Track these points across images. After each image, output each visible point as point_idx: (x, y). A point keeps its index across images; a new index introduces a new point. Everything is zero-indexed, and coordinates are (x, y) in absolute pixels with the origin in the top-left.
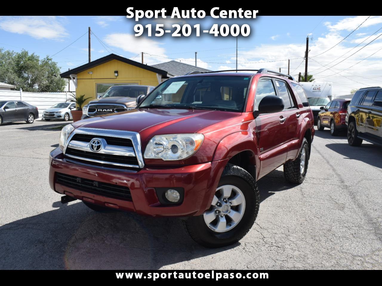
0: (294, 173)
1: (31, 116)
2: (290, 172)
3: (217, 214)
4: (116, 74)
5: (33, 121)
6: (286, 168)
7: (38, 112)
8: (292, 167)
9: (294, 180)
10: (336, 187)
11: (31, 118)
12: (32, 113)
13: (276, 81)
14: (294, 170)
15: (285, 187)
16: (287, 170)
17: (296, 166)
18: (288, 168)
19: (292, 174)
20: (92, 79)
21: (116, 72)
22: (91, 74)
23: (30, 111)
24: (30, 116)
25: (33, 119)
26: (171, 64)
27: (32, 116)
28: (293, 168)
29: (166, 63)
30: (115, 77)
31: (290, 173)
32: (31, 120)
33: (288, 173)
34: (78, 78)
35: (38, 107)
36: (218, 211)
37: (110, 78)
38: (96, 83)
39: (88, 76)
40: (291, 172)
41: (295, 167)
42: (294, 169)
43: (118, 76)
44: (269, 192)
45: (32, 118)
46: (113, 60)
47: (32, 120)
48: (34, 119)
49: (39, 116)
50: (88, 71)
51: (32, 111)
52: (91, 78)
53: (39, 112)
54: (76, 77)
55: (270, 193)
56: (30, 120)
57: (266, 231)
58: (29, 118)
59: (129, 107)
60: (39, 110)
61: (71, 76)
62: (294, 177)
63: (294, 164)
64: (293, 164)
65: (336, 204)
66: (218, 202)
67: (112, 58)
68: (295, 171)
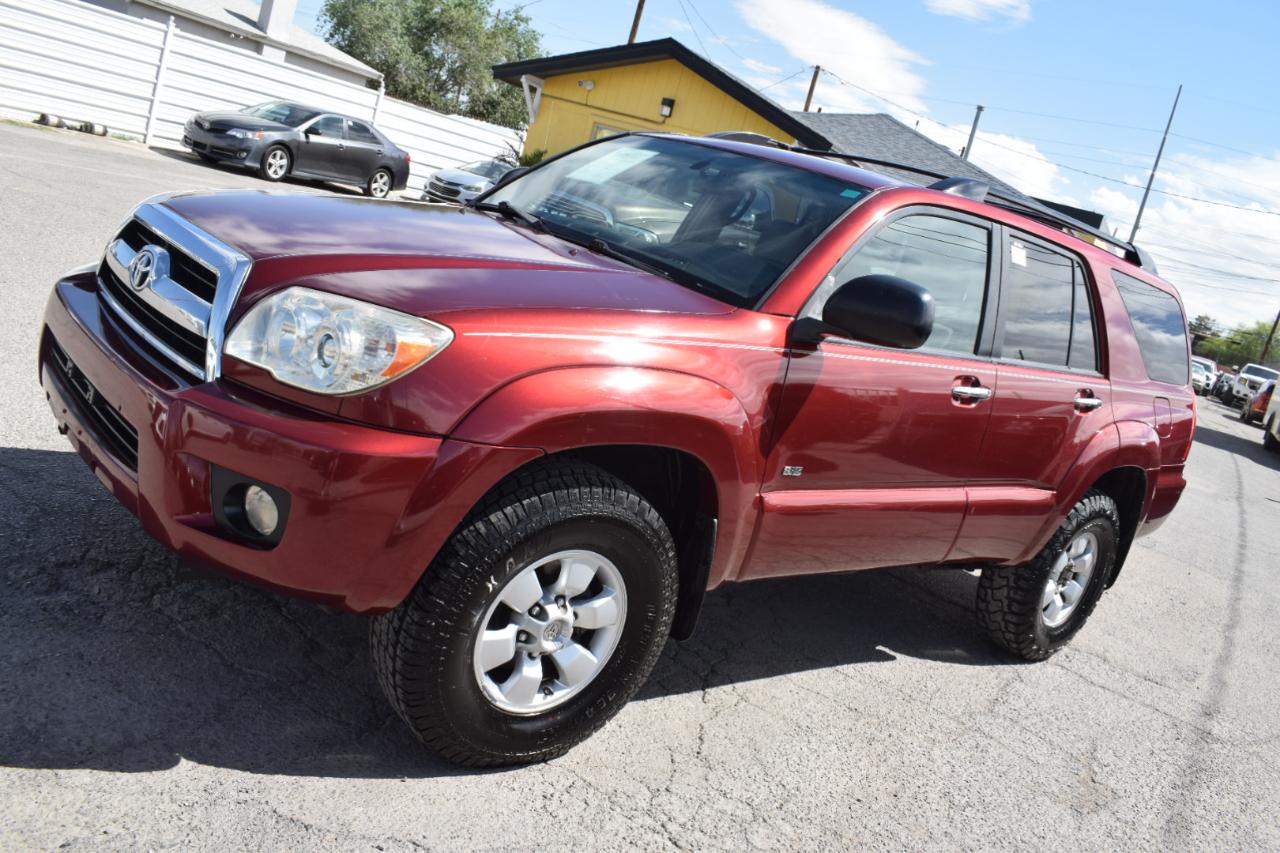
0: (1009, 617)
1: (382, 177)
2: (993, 607)
3: (520, 644)
4: (666, 110)
5: (383, 193)
6: (985, 588)
7: (407, 168)
8: (1005, 591)
9: (1005, 643)
10: (1160, 722)
11: (381, 182)
12: (387, 169)
13: (1018, 244)
14: (1009, 606)
15: (958, 651)
16: (986, 595)
17: (1020, 592)
18: (992, 589)
19: (999, 617)
20: (586, 105)
21: (669, 103)
22: (589, 91)
23: (384, 162)
24: (378, 176)
25: (386, 188)
26: (873, 123)
27: (386, 178)
28: (1008, 597)
29: (859, 115)
30: (661, 119)
31: (995, 612)
32: (379, 190)
33: (987, 606)
34: (546, 92)
35: (414, 156)
36: (528, 634)
37: (643, 116)
38: (595, 123)
39: (577, 94)
40: (997, 609)
41: (1015, 593)
42: (1011, 600)
43: (670, 116)
44: (880, 648)
45: (384, 184)
46: (671, 61)
47: (382, 191)
48: (391, 188)
49: (408, 184)
50: (583, 76)
51: (391, 163)
52: (584, 102)
53: (411, 171)
54: (540, 86)
55: (880, 651)
56: (375, 189)
57: (701, 771)
58: (376, 182)
59: (622, 220)
60: (412, 166)
61: (523, 79)
62: (1004, 629)
63: (1015, 582)
64: (1012, 584)
65: (1091, 784)
66: (537, 604)
67: (669, 51)
68: (1013, 608)
